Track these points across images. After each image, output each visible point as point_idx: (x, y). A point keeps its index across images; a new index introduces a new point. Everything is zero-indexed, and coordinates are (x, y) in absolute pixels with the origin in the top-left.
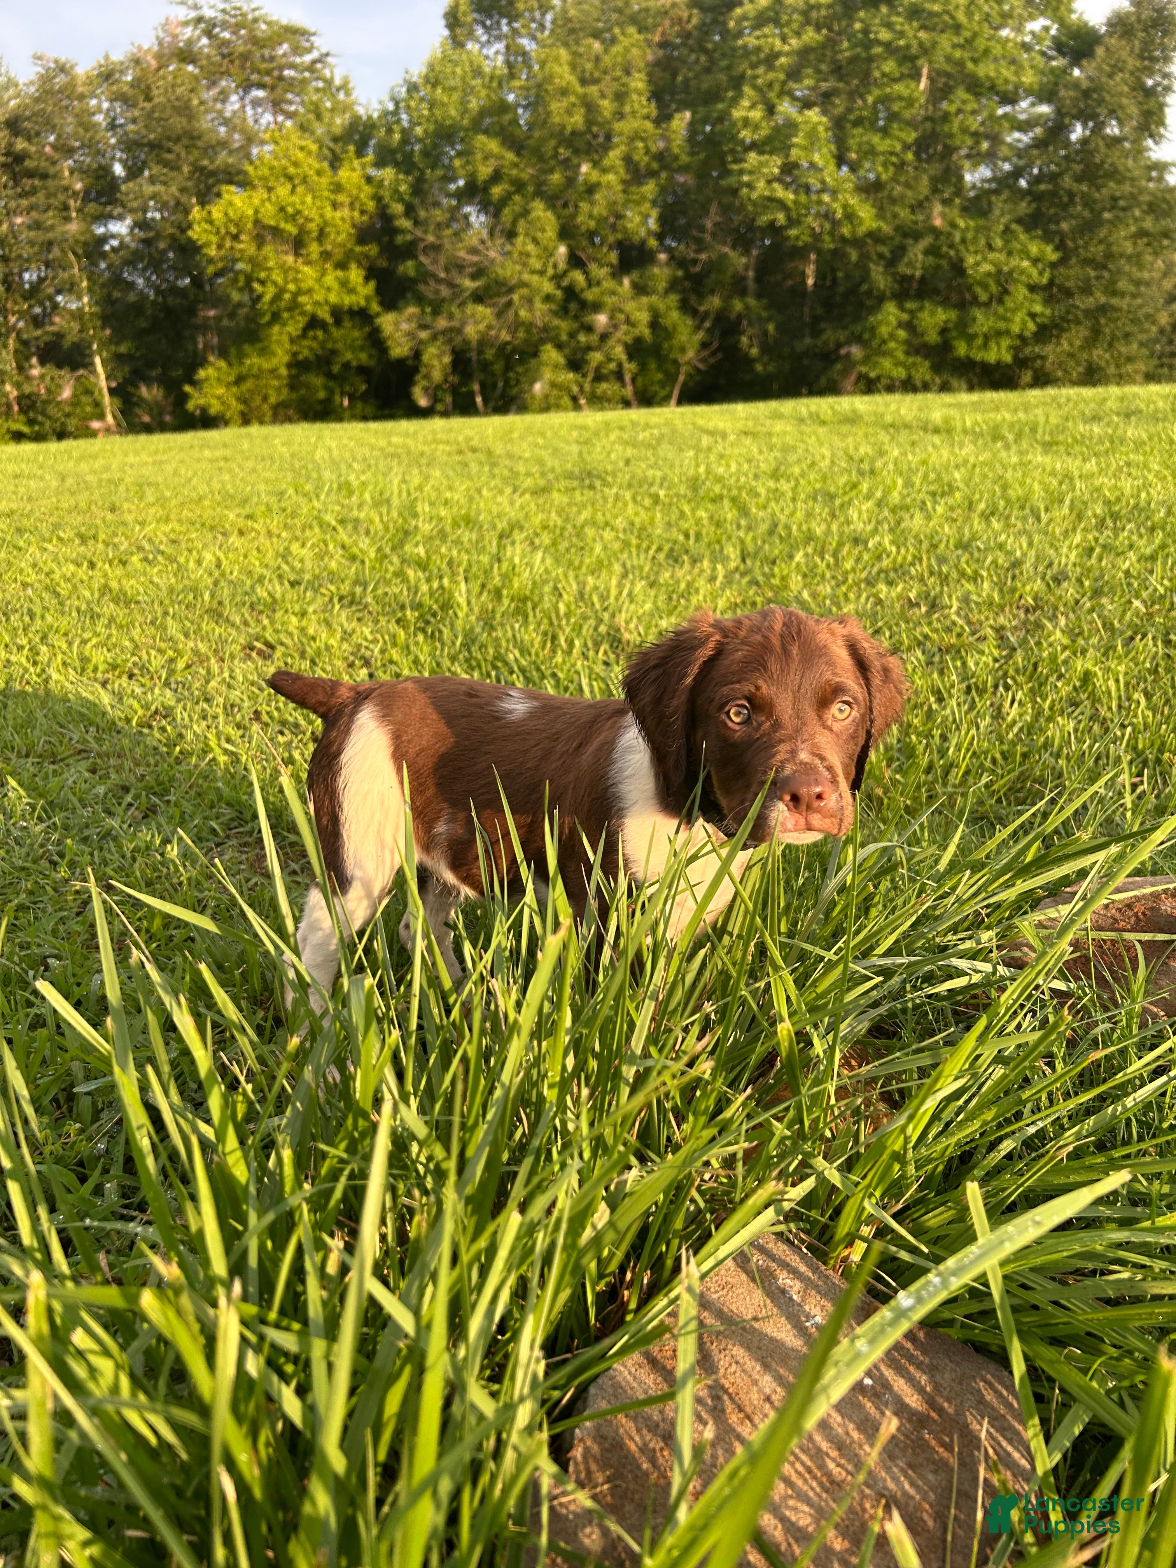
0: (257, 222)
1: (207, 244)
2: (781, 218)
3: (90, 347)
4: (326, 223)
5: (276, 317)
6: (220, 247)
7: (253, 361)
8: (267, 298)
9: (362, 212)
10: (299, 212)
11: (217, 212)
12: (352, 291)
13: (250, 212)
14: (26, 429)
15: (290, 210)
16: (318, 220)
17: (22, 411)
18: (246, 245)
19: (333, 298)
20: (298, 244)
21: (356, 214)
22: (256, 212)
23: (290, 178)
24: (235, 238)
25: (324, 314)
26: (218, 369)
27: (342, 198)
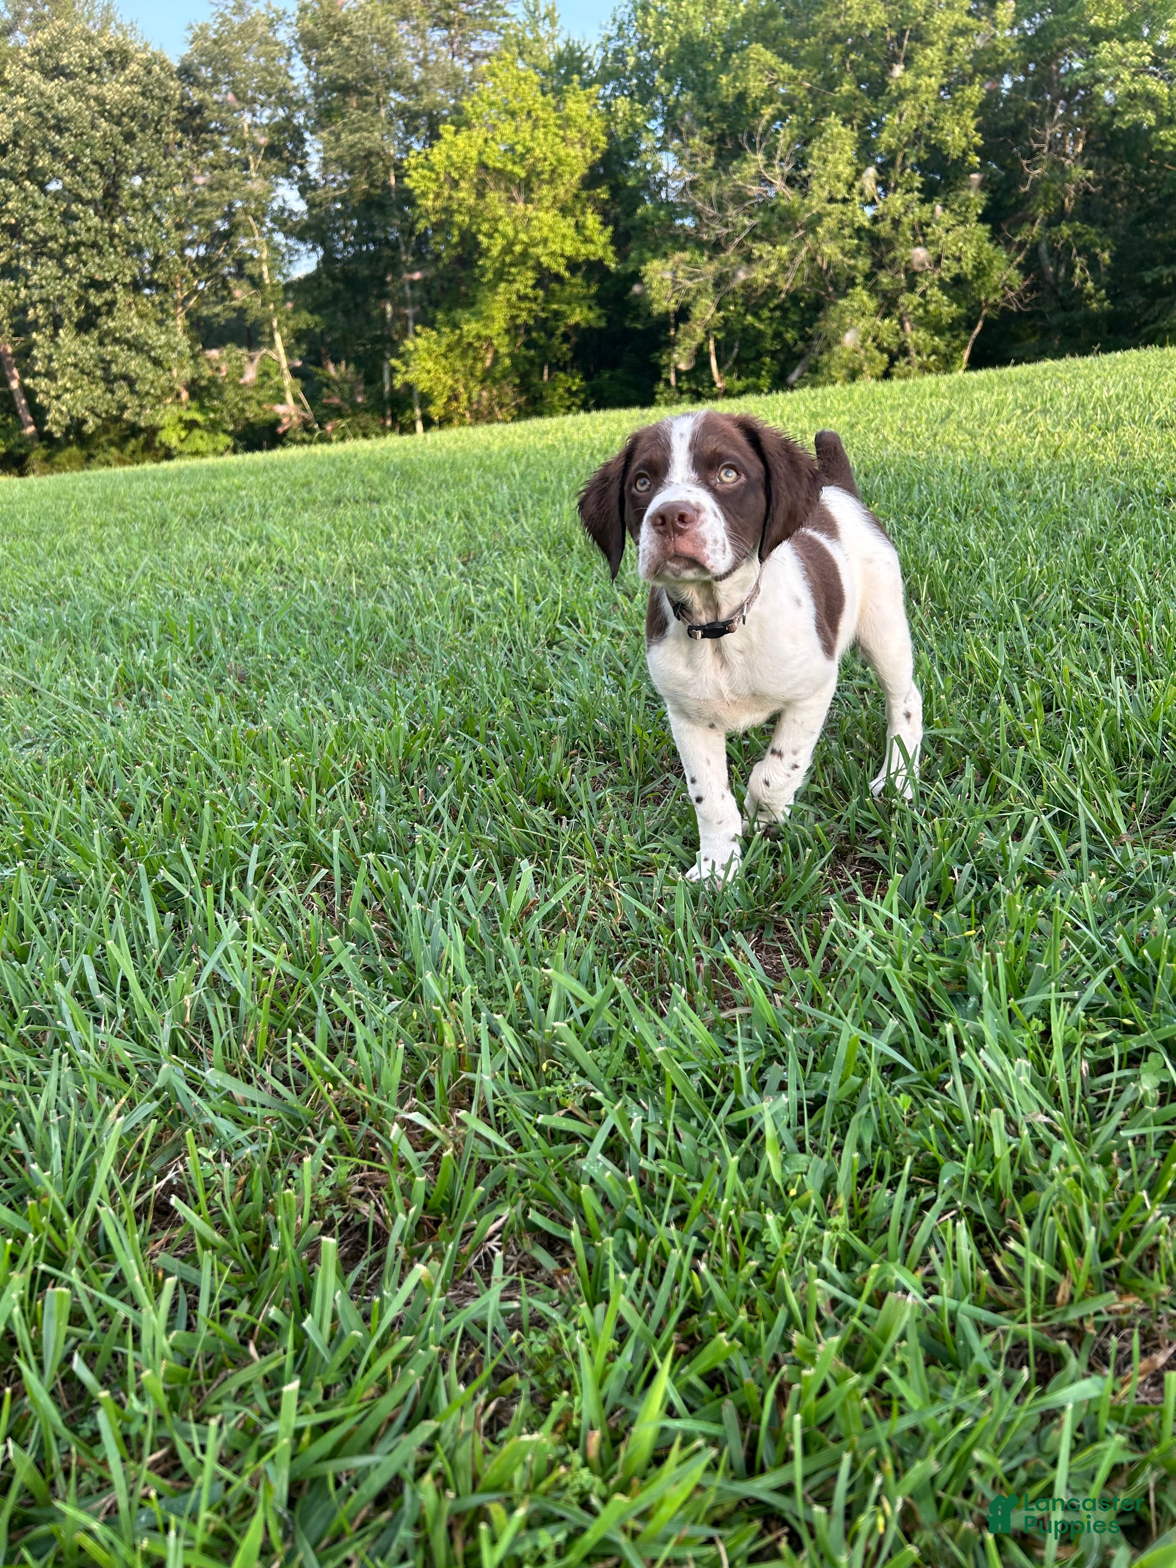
0: (483, 166)
1: (424, 194)
2: (1149, 118)
3: (269, 321)
4: (560, 161)
5: (501, 275)
6: (437, 196)
7: (471, 328)
8: (495, 252)
9: (594, 149)
10: (529, 150)
11: (438, 155)
12: (587, 240)
13: (474, 153)
14: (199, 417)
15: (519, 149)
16: (552, 159)
17: (193, 396)
18: (465, 194)
19: (569, 250)
20: (526, 187)
21: (588, 151)
22: (480, 153)
23: (513, 114)
24: (455, 184)
25: (559, 267)
26: (427, 339)
27: (572, 134)
